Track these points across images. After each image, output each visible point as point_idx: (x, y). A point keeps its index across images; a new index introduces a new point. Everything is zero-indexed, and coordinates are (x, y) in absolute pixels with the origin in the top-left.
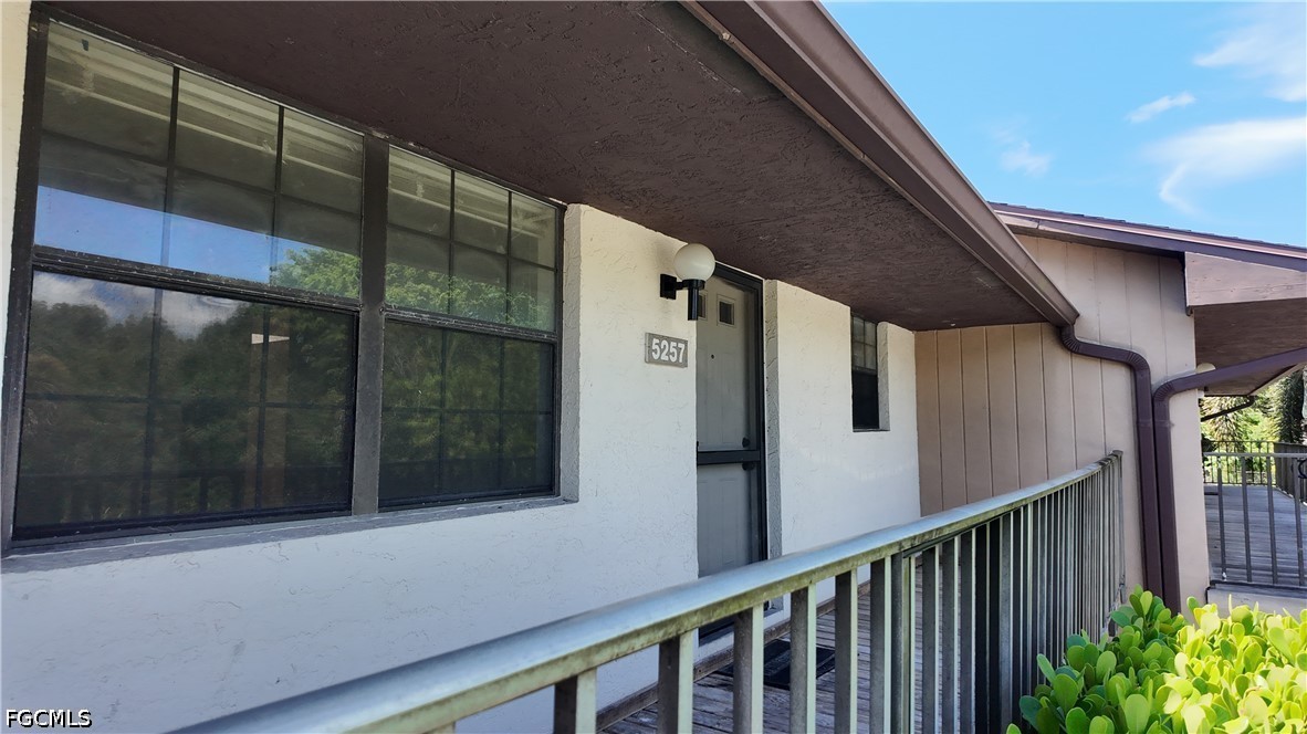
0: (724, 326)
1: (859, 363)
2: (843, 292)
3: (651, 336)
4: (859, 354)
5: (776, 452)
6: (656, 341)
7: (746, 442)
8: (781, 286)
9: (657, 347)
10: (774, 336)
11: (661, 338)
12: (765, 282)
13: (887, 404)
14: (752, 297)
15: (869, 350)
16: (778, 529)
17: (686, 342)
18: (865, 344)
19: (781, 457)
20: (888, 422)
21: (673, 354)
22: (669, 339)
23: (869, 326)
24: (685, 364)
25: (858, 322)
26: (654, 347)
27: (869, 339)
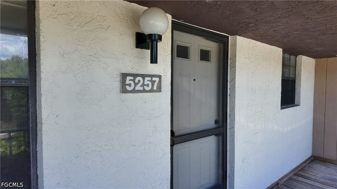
0: (204, 63)
1: (286, 75)
2: (277, 41)
3: (124, 76)
4: (286, 70)
5: (233, 128)
6: (128, 78)
7: (216, 122)
8: (240, 39)
9: (132, 82)
10: (234, 67)
11: (135, 76)
12: (230, 37)
13: (299, 93)
14: (222, 45)
15: (292, 69)
16: (233, 167)
17: (160, 77)
18: (290, 66)
19: (236, 131)
20: (299, 102)
21: (148, 85)
22: (143, 76)
23: (292, 57)
24: (159, 89)
25: (287, 56)
26: (128, 82)
27: (292, 64)
